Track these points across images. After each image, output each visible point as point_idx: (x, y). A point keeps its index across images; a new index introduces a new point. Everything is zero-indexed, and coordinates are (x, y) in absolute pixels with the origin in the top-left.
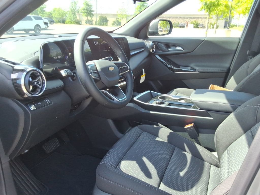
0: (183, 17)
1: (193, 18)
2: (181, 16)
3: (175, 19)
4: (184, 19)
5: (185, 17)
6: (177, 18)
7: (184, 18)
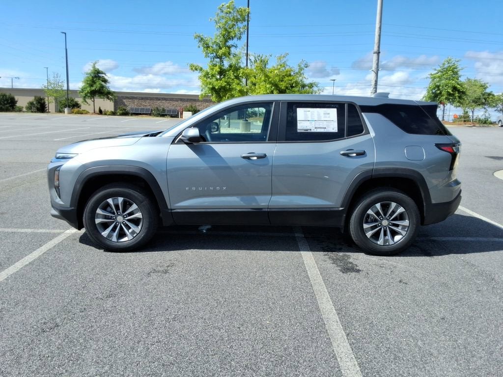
0: (170, 98)
1: (188, 100)
2: (166, 97)
3: (155, 101)
4: (171, 102)
5: (173, 99)
6: (160, 100)
7: (170, 100)
